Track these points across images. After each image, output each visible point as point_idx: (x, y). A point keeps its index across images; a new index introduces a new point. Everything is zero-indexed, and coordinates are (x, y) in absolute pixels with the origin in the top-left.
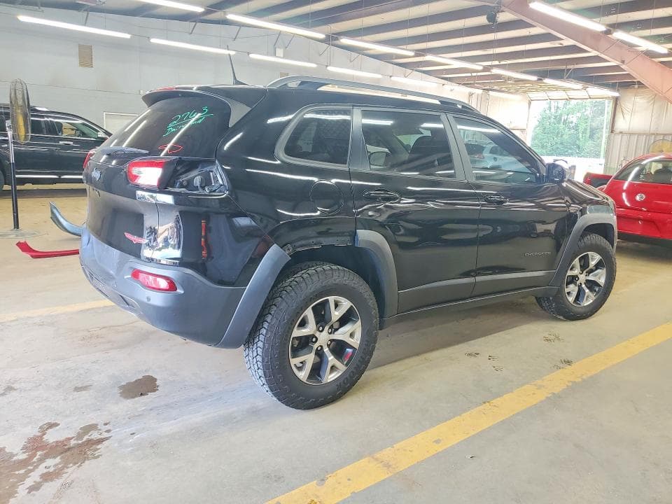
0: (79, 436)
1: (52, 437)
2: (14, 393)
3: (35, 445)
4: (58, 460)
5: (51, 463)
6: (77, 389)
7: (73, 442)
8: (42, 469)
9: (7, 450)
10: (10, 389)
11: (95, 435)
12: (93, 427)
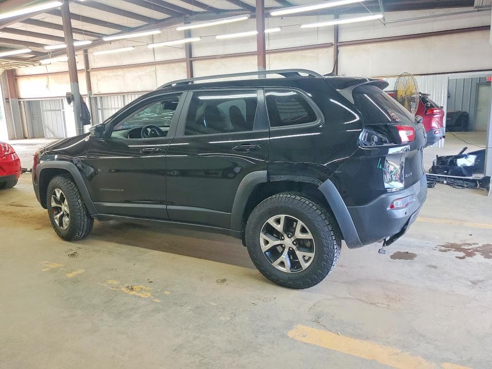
0: (449, 250)
1: (462, 254)
2: (472, 279)
3: (470, 254)
4: (462, 247)
5: (466, 247)
6: (435, 267)
7: (453, 250)
8: (470, 247)
9: (483, 257)
10: (474, 283)
11: (443, 248)
12: (441, 251)
